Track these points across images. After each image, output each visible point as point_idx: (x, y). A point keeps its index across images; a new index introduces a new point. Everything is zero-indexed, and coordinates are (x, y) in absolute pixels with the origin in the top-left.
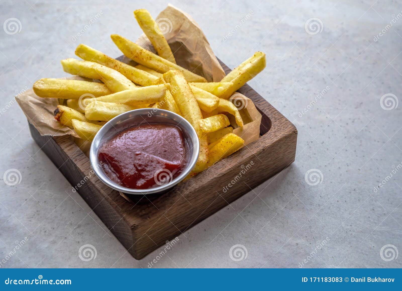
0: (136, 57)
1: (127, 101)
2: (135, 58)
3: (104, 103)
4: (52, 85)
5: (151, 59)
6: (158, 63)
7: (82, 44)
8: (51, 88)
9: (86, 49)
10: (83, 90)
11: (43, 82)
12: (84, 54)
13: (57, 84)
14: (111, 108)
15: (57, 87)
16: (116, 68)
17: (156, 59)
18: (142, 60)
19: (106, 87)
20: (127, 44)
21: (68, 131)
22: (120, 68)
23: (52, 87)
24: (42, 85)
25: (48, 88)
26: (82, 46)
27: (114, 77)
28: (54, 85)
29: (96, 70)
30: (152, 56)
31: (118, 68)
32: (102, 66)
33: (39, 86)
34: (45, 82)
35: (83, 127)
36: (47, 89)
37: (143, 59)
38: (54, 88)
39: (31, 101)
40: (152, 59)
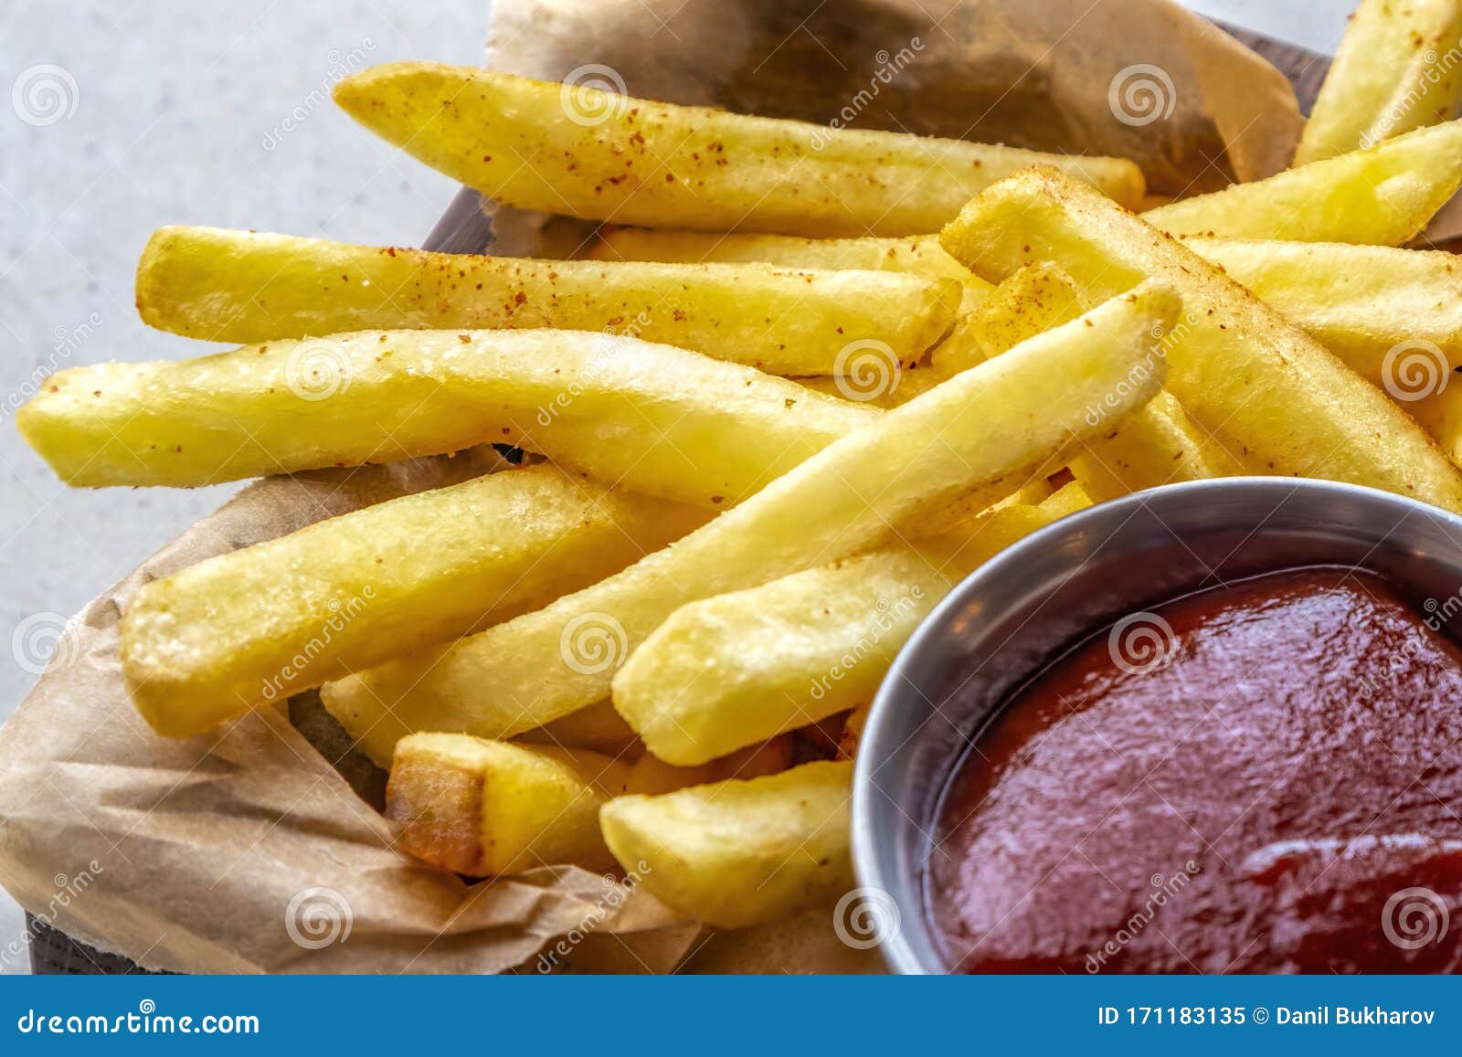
0: (615, 181)
1: (880, 517)
2: (609, 190)
3: (746, 600)
4: (234, 613)
5: (722, 162)
6: (782, 168)
7: (169, 229)
8: (243, 637)
9: (221, 250)
10: (458, 566)
11: (166, 617)
12: (215, 301)
13: (260, 589)
14: (817, 614)
15: (274, 614)
16: (529, 315)
17: (758, 150)
18: (666, 185)
19: (580, 475)
20: (510, 113)
21: (539, 909)
22: (556, 302)
23: (243, 626)
24: (175, 645)
25: (227, 643)
26: (172, 245)
27: (637, 385)
28: (251, 609)
29: (442, 379)
30: (718, 137)
31: (546, 310)
32: (466, 340)
33: (165, 659)
34: (174, 609)
35: (710, 837)
36: (229, 659)
37: (670, 178)
38: (263, 629)
39: (121, 798)
40: (729, 154)
